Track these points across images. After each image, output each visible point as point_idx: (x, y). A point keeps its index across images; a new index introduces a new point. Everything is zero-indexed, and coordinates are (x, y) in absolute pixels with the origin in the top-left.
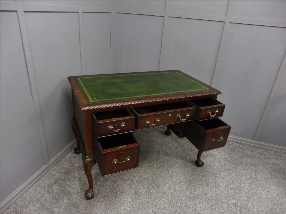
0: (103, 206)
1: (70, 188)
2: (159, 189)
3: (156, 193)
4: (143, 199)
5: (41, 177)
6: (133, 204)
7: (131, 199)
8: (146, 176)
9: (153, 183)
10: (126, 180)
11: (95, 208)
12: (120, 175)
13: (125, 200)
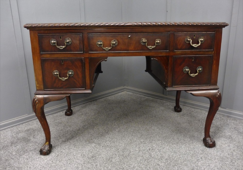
0: (46, 161)
1: (33, 137)
2: (125, 160)
3: (118, 163)
4: (96, 165)
5: (19, 125)
6: (80, 167)
7: (83, 161)
8: (119, 143)
9: (123, 152)
10: (93, 142)
11: (38, 160)
12: (91, 137)
13: (74, 160)
